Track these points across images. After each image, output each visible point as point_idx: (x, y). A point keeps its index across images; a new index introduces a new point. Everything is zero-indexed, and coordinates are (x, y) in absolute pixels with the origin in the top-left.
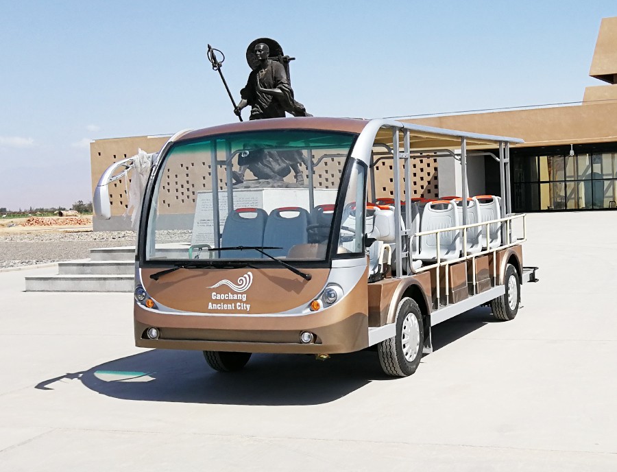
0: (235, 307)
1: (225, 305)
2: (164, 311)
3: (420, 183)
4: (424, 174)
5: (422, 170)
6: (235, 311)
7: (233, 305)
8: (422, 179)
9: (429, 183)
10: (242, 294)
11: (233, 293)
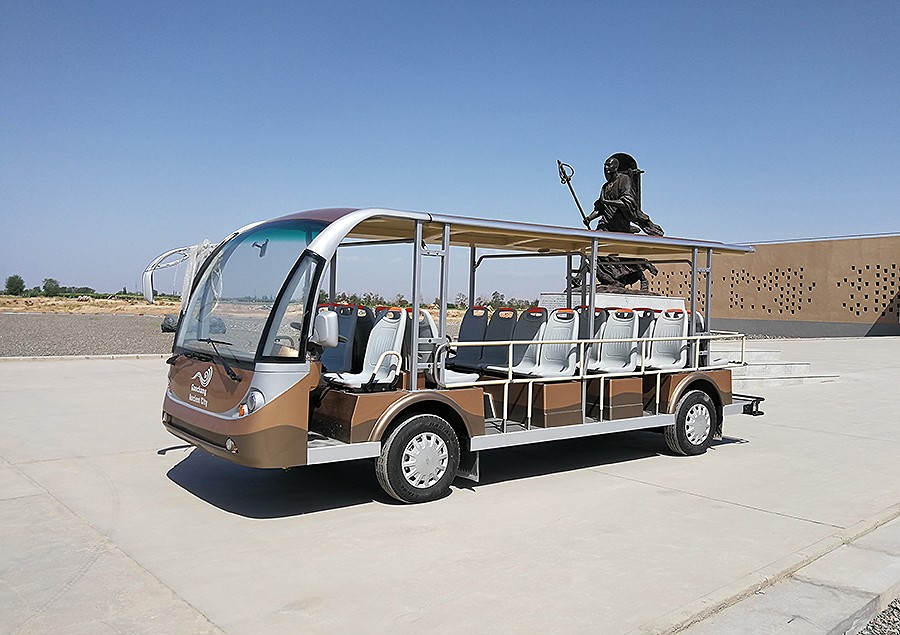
3: (882, 300)
4: (887, 293)
5: (885, 288)
8: (885, 297)
9: (891, 301)
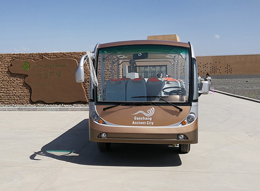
0: (146, 123)
1: (141, 123)
2: (109, 125)
6: (146, 125)
7: (145, 122)
10: (149, 117)
11: (145, 117)
